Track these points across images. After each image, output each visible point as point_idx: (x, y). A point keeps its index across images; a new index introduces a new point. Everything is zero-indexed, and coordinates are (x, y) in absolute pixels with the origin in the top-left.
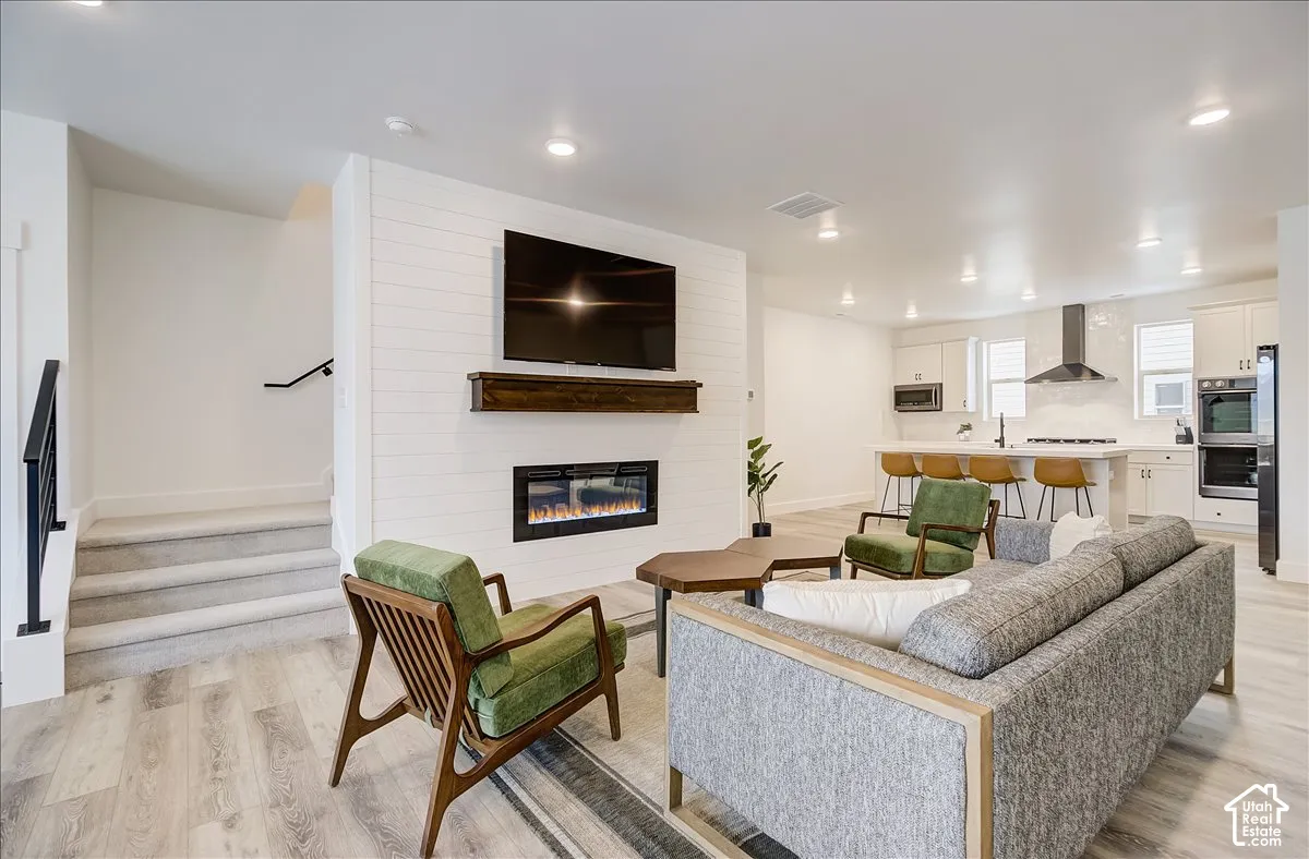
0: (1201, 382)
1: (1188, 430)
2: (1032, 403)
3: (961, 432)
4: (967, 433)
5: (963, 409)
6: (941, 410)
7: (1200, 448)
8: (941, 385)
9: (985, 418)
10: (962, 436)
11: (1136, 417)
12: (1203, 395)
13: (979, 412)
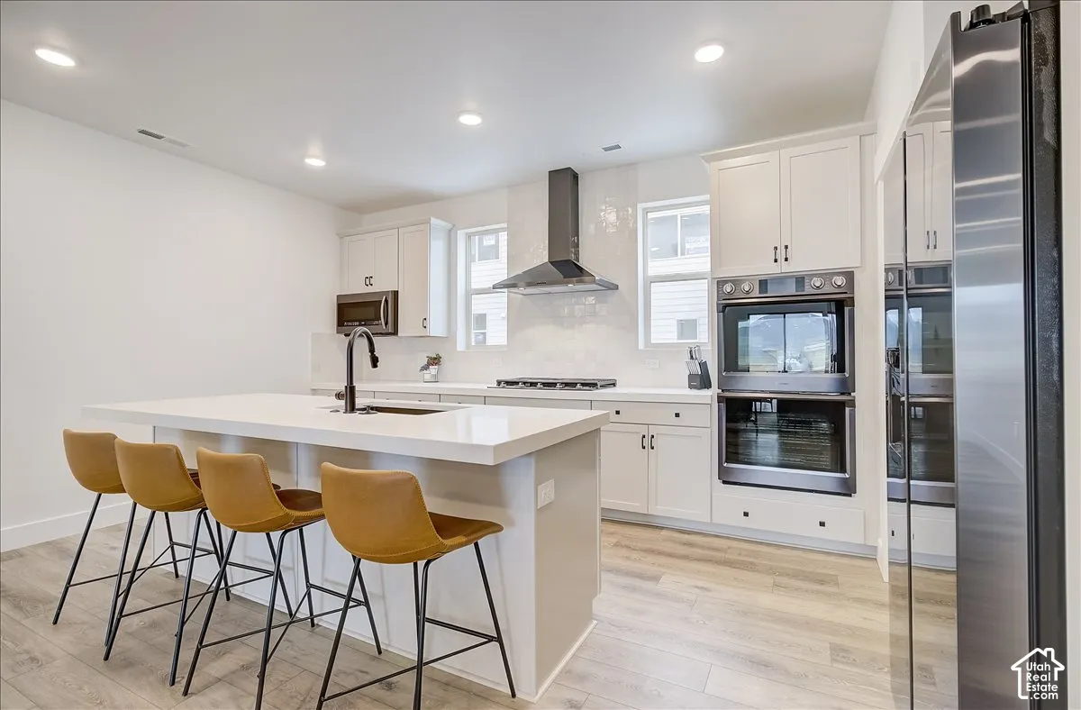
0: (721, 283)
1: (703, 366)
2: (516, 322)
3: (425, 368)
4: (433, 369)
5: (422, 332)
6: (395, 333)
7: (720, 399)
8: (396, 294)
9: (460, 346)
10: (428, 375)
11: (641, 346)
12: (726, 306)
13: (450, 338)
